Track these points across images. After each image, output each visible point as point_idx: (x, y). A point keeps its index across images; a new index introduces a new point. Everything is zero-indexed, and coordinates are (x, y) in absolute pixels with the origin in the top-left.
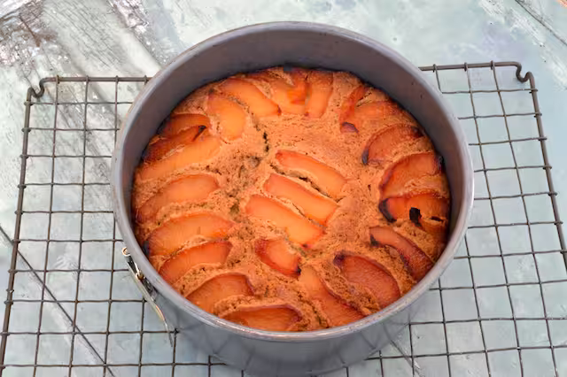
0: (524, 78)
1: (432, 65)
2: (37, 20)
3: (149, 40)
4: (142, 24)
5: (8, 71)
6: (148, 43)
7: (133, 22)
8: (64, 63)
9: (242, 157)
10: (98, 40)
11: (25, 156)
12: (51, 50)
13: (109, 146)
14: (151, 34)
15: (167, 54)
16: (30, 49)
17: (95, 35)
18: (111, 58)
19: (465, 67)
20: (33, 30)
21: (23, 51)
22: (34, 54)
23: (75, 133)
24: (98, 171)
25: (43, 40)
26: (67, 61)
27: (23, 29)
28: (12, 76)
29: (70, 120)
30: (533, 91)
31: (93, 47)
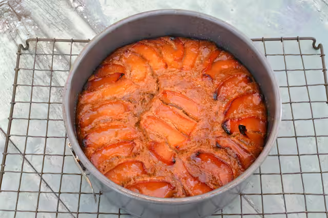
0: (317, 47)
1: (261, 38)
2: (18, 5)
3: (86, 15)
4: (81, 6)
5: (3, 36)
6: (85, 17)
7: (76, 5)
8: (36, 31)
9: (144, 93)
10: (55, 16)
11: (15, 85)
12: (28, 23)
13: (64, 78)
14: (87, 12)
15: (97, 23)
16: (15, 23)
17: (53, 13)
18: (64, 27)
19: (281, 40)
20: (17, 11)
21: (11, 24)
22: (17, 26)
23: (44, 72)
24: (59, 94)
25: (22, 17)
26: (38, 29)
27: (10, 11)
28: (5, 39)
29: (40, 64)
30: (322, 56)
31: (53, 21)
